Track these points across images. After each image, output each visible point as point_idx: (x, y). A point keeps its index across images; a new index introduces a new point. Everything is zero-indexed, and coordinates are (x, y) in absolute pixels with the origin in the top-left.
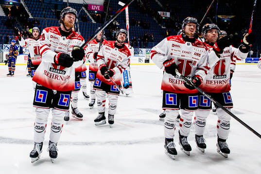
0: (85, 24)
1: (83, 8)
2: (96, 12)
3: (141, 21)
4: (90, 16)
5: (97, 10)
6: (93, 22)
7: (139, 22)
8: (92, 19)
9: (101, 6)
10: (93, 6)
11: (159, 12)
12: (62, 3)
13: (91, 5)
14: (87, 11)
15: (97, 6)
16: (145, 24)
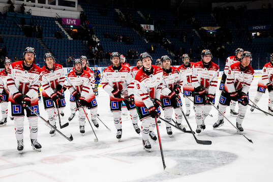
0: (60, 41)
1: (57, 23)
2: (72, 26)
3: (123, 36)
4: (65, 32)
5: (73, 25)
6: (69, 38)
7: (121, 37)
8: (68, 36)
9: (77, 20)
10: (68, 20)
11: (142, 26)
12: (30, 17)
13: (65, 19)
14: (62, 25)
15: (72, 19)
16: (129, 39)
